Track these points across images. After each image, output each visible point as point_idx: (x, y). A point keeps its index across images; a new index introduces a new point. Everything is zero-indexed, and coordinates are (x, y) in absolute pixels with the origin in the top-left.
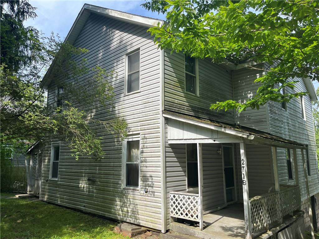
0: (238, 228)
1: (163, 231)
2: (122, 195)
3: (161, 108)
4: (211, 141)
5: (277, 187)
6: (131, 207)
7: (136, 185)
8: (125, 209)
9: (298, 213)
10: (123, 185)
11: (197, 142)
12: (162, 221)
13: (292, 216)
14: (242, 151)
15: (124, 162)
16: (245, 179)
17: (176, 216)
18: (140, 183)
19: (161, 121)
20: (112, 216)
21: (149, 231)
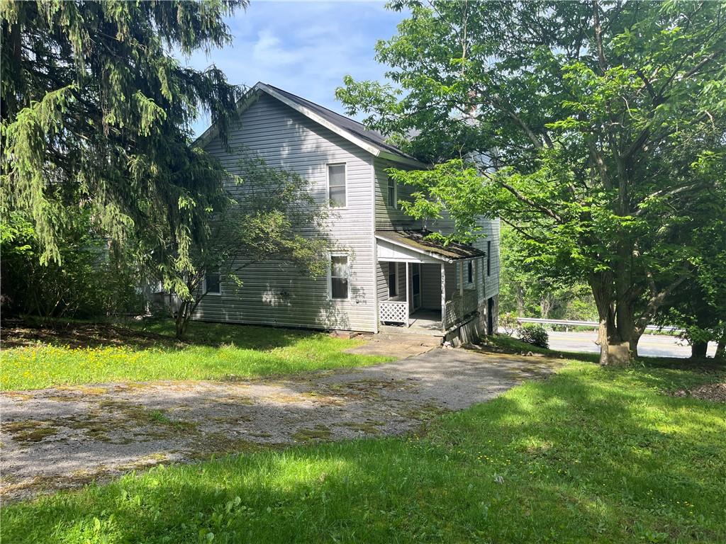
0: (432, 325)
1: (376, 332)
2: (328, 306)
3: (373, 229)
4: (419, 261)
5: (461, 292)
6: (340, 315)
7: (345, 296)
8: (333, 319)
9: (475, 313)
10: (329, 298)
11: (407, 261)
12: (376, 325)
13: (470, 316)
14: (443, 271)
15: (329, 277)
16: (443, 290)
17: (386, 320)
18: (350, 294)
19: (374, 241)
20: (316, 326)
21: (360, 334)
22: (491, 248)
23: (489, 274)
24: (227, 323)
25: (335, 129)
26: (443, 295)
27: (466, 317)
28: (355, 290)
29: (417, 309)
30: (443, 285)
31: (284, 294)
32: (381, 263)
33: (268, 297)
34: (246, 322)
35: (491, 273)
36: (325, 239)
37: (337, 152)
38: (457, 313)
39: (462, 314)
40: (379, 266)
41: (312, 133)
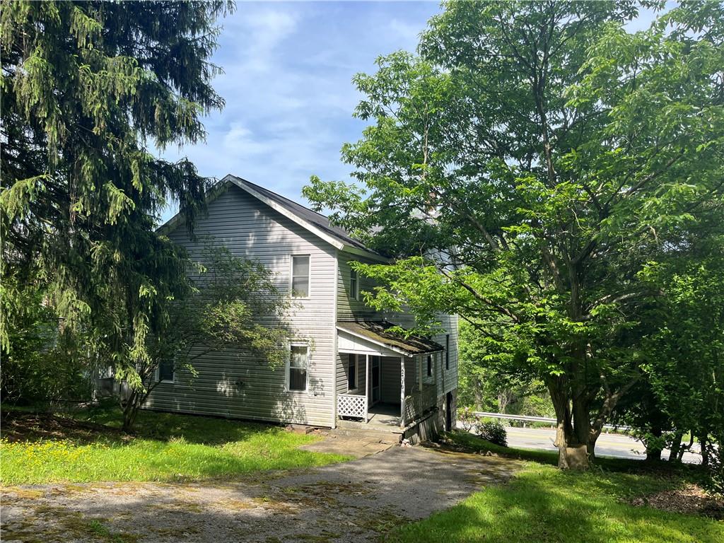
0: (391, 421)
1: (333, 427)
2: (285, 398)
3: (334, 320)
4: (379, 354)
5: (421, 387)
6: (297, 408)
7: (303, 388)
8: (290, 411)
9: (434, 409)
10: (287, 389)
11: (367, 354)
12: (333, 420)
13: (429, 412)
14: (402, 364)
15: (288, 367)
16: (403, 384)
17: (345, 415)
18: (308, 386)
21: (317, 429)
22: (450, 341)
23: (447, 368)
24: (179, 413)
25: (301, 222)
26: (403, 390)
27: (426, 412)
28: (314, 382)
29: (376, 402)
30: (403, 378)
31: (239, 384)
32: (341, 355)
33: (223, 387)
34: (198, 412)
35: (450, 367)
36: (286, 329)
37: (302, 244)
38: (416, 408)
39: (421, 410)
40: (339, 357)
41: (278, 225)
